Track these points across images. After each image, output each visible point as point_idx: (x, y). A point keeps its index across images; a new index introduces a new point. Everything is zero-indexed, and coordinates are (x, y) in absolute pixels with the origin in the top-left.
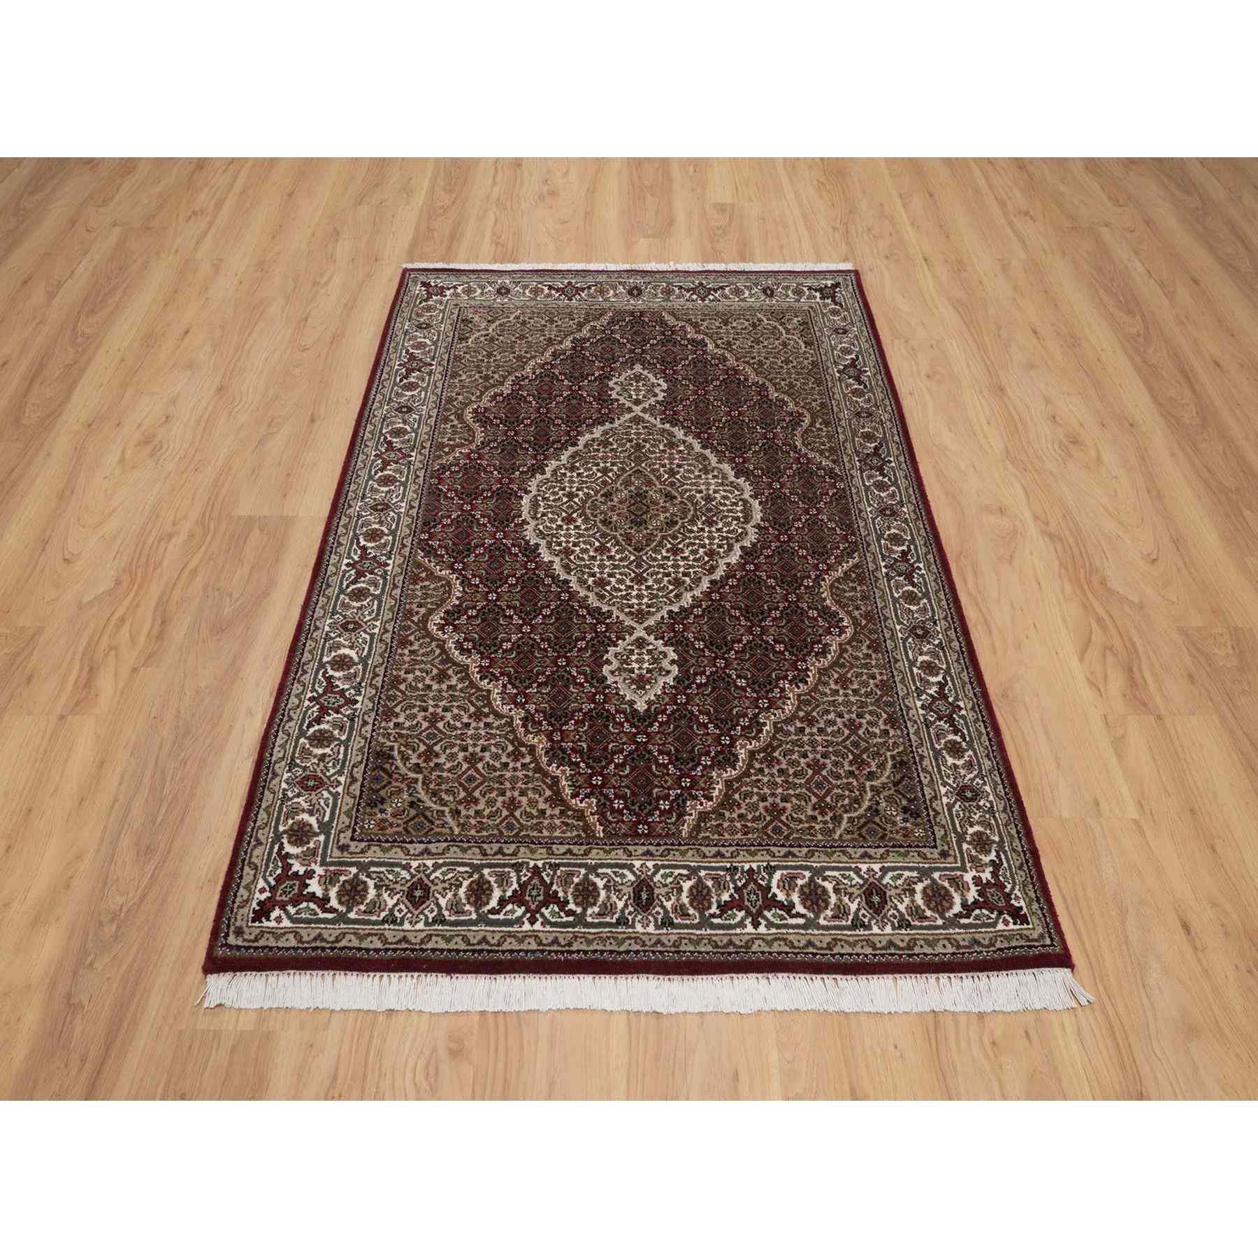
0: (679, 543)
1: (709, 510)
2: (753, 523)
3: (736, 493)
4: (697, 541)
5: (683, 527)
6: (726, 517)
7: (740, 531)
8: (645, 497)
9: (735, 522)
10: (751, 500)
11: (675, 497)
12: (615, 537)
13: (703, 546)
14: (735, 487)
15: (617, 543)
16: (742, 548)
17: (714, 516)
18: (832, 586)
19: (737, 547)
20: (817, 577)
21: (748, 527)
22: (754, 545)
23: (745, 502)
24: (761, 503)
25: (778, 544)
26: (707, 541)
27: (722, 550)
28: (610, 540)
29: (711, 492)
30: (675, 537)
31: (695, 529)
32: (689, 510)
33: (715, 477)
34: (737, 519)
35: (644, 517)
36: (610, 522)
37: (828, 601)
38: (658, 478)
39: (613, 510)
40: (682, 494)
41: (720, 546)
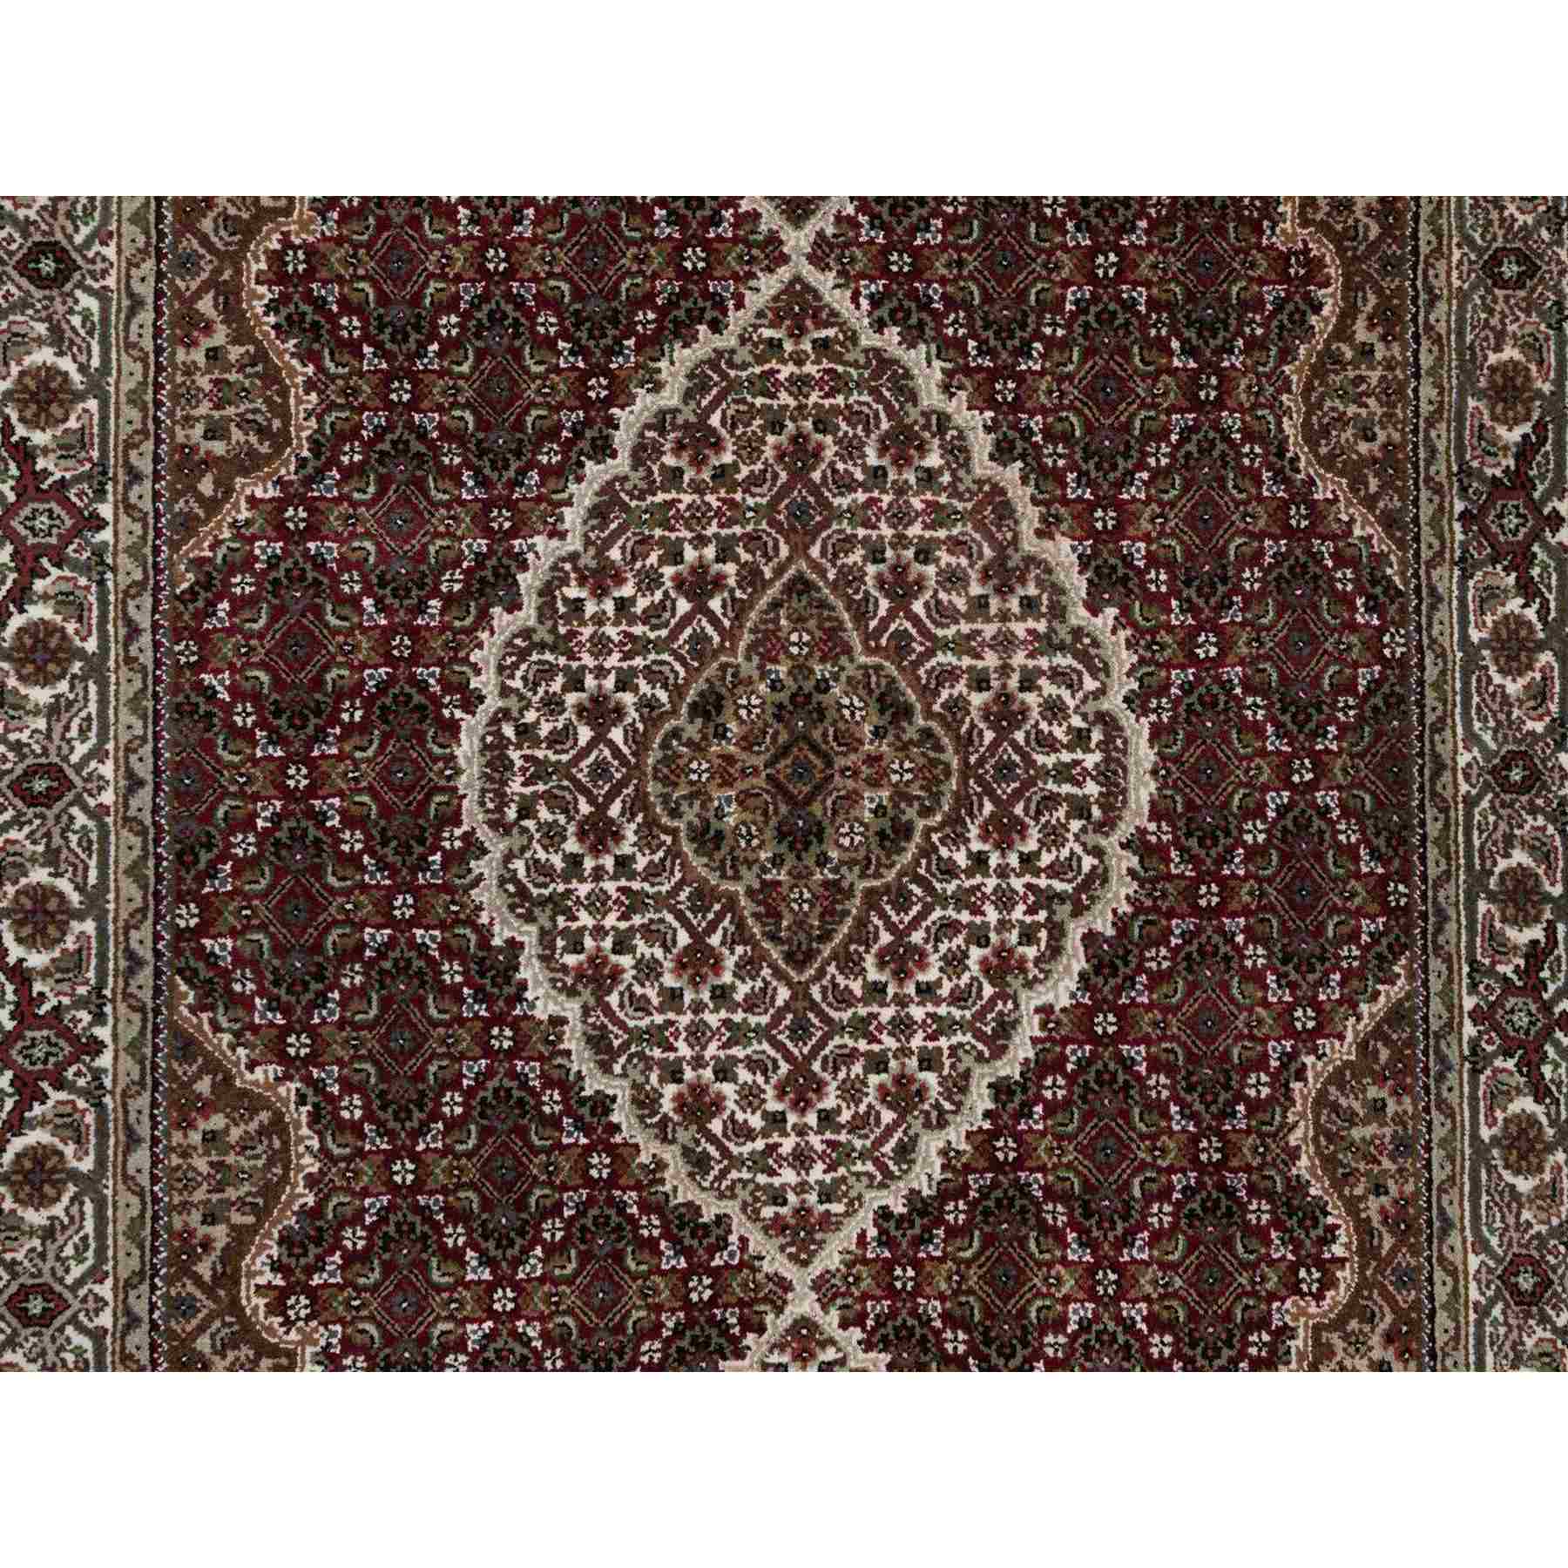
0: (915, 924)
1: (1005, 770)
2: (1125, 830)
3: (1090, 684)
4: (965, 917)
5: (928, 851)
6: (1052, 800)
7: (1088, 862)
8: (821, 711)
9: (1076, 825)
10: (1127, 719)
11: (906, 712)
12: (731, 904)
13: (979, 937)
14: (1084, 657)
15: (740, 935)
16: (1090, 938)
17: (1017, 794)
18: (1321, 1100)
19: (1075, 932)
20: (1289, 1058)
21: (1111, 843)
22: (1121, 924)
23: (1107, 721)
24: (1156, 733)
25: (1191, 923)
26: (992, 916)
27: (1031, 952)
28: (720, 917)
29: (1014, 682)
30: (902, 900)
31: (961, 859)
32: (948, 774)
33: (1029, 605)
34: (1080, 808)
35: (816, 808)
36: (720, 835)
37: (1304, 1162)
38: (861, 612)
39: (727, 783)
40: (928, 692)
41: (1028, 937)
